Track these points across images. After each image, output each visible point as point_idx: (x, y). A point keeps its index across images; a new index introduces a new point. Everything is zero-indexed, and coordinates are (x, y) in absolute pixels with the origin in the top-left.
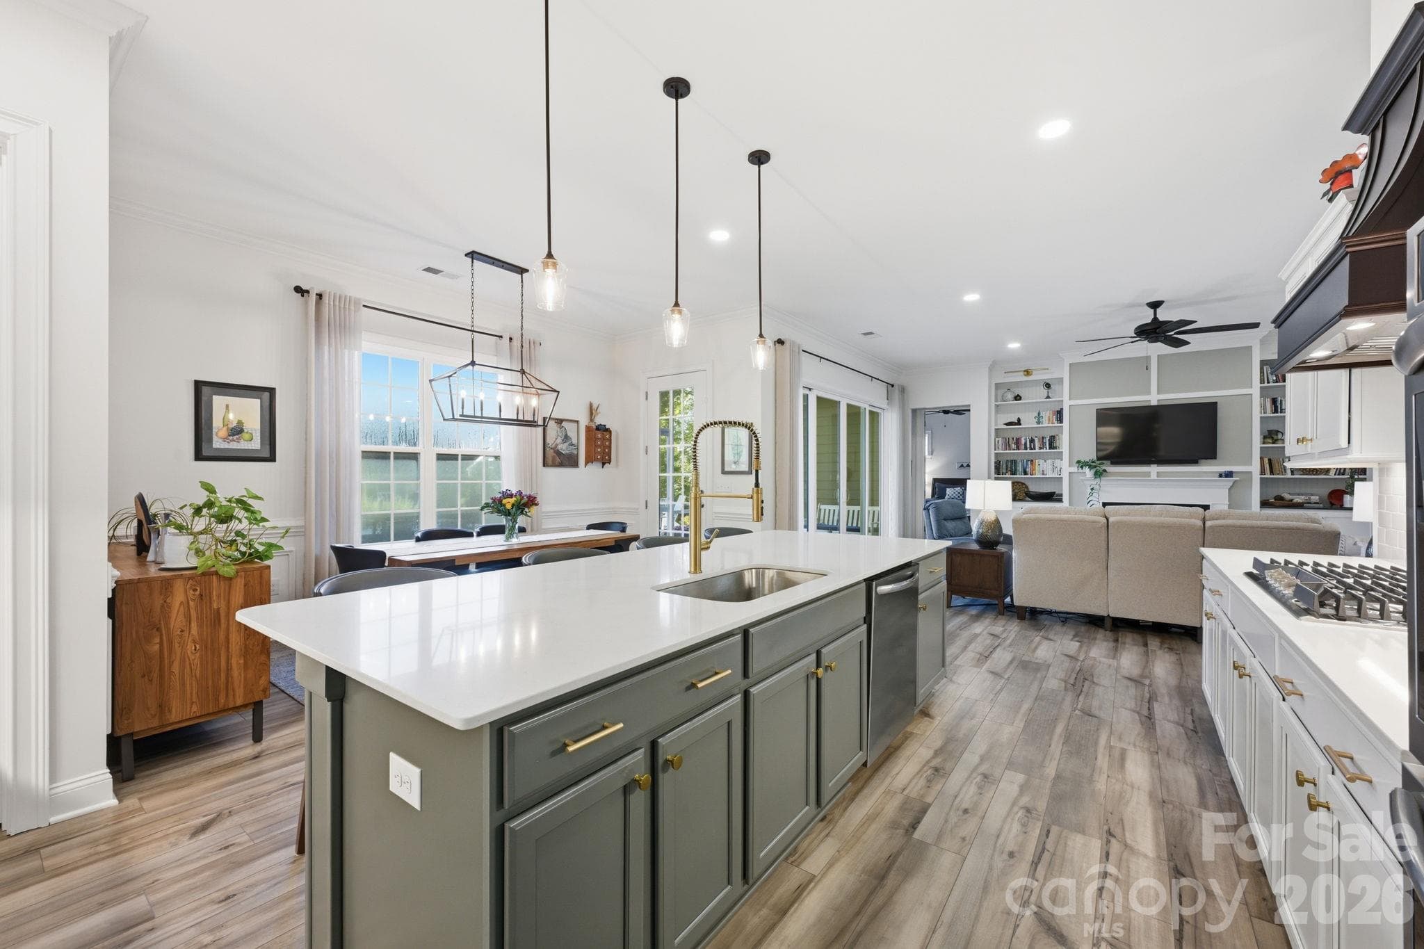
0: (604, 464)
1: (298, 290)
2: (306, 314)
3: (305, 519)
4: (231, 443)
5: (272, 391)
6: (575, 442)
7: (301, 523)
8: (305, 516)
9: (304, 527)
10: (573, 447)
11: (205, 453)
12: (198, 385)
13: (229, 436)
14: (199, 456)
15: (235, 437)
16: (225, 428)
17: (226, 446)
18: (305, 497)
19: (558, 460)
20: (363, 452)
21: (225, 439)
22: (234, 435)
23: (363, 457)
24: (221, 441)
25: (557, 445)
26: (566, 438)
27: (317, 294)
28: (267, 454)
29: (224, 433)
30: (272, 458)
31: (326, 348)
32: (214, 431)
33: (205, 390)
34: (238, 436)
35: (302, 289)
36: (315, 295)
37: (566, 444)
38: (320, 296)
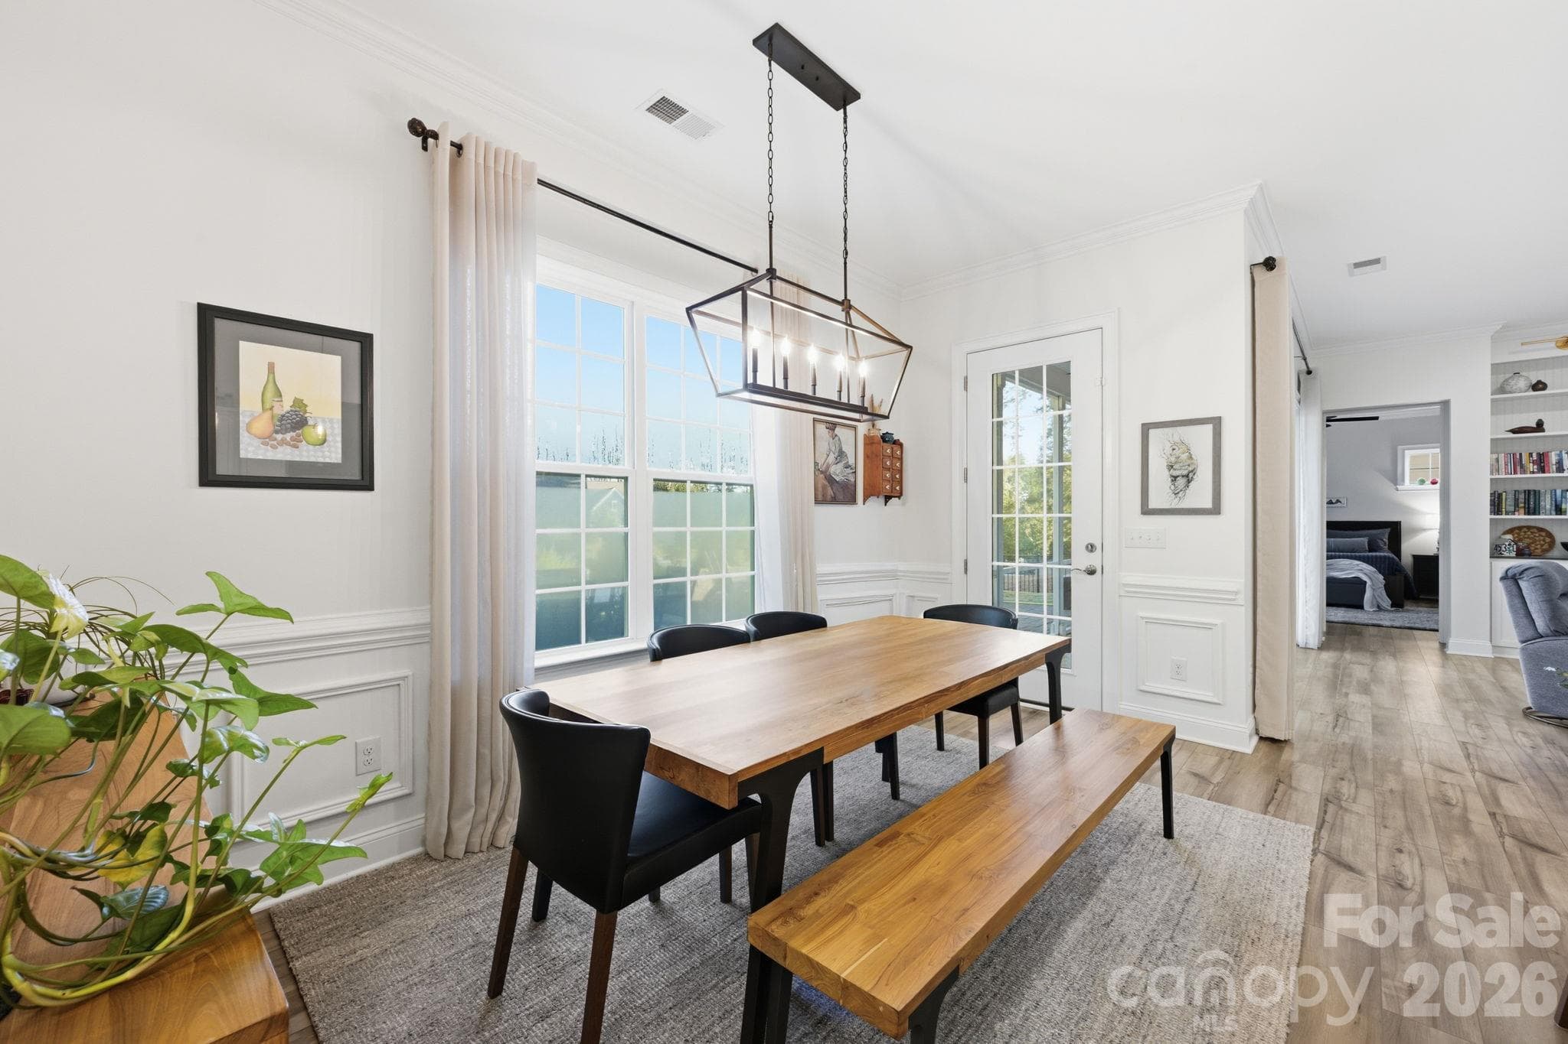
0: (888, 498)
1: (416, 128)
2: (432, 184)
3: (432, 610)
4: (280, 449)
5: (365, 341)
6: (851, 461)
7: (425, 618)
8: (431, 603)
9: (430, 625)
10: (849, 471)
11: (223, 468)
12: (207, 316)
13: (277, 432)
14: (209, 477)
15: (288, 436)
16: (268, 414)
17: (270, 454)
18: (432, 564)
19: (830, 492)
20: (539, 474)
21: (266, 439)
22: (285, 431)
23: (539, 484)
24: (257, 442)
25: (828, 467)
26: (841, 454)
27: (453, 144)
28: (354, 474)
29: (263, 425)
30: (365, 483)
31: (470, 271)
32: (244, 420)
33: (221, 325)
34: (294, 434)
35: (424, 128)
36: (448, 147)
37: (840, 466)
38: (458, 147)
